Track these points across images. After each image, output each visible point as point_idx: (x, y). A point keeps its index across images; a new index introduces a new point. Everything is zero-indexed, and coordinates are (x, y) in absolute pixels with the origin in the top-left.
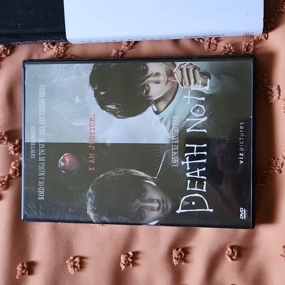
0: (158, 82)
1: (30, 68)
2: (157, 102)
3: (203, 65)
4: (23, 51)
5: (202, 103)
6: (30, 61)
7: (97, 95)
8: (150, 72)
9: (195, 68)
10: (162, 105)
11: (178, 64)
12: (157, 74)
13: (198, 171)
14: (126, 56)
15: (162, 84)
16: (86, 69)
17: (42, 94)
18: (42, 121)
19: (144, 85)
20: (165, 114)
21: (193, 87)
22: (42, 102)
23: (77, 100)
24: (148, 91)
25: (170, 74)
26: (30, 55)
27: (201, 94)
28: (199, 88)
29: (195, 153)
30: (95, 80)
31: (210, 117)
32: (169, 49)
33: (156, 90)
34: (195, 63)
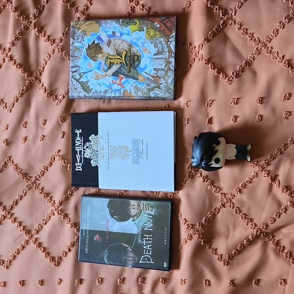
0: (134, 209)
1: (85, 199)
2: (133, 216)
3: (152, 203)
4: (82, 190)
5: (150, 218)
6: (84, 195)
7: (110, 212)
8: (131, 204)
9: (148, 204)
10: (135, 218)
11: (142, 202)
12: (134, 205)
13: (148, 246)
14: (123, 195)
15: (136, 209)
16: (106, 201)
17: (89, 210)
18: (88, 220)
19: (129, 210)
20: (136, 221)
21: (147, 212)
22: (88, 213)
23: (102, 213)
24: (130, 212)
25: (139, 206)
26: (85, 192)
27: (150, 215)
28: (150, 212)
29: (147, 239)
30: (110, 206)
31: (153, 224)
32: (141, 194)
33: (133, 212)
34: (148, 202)
